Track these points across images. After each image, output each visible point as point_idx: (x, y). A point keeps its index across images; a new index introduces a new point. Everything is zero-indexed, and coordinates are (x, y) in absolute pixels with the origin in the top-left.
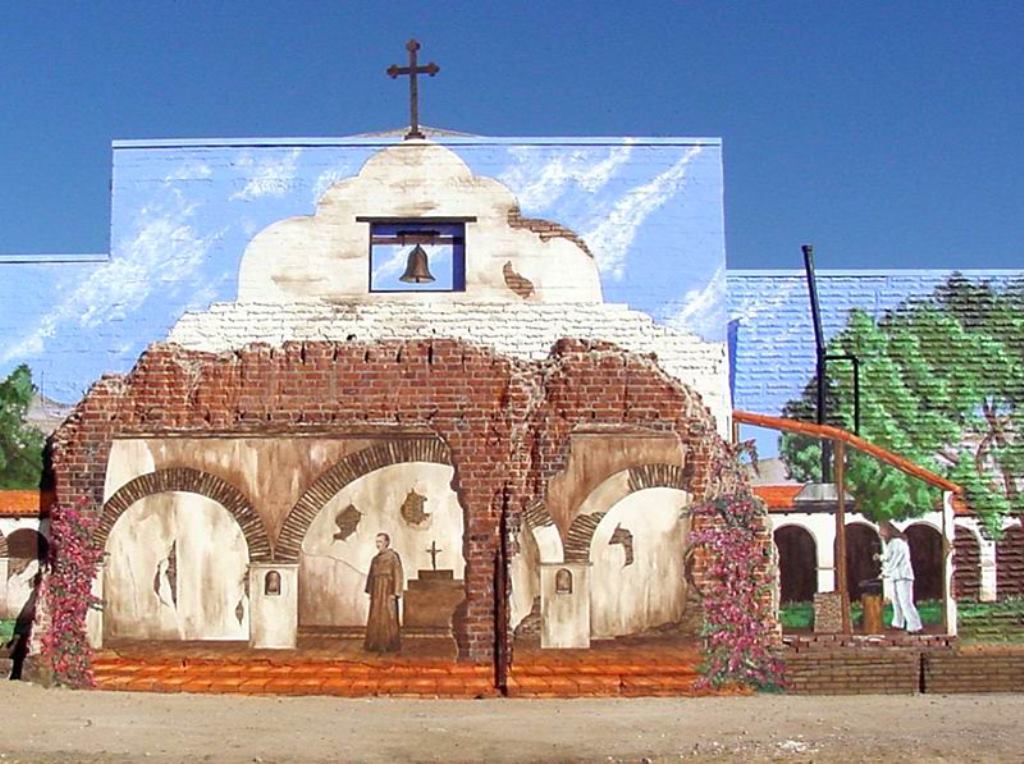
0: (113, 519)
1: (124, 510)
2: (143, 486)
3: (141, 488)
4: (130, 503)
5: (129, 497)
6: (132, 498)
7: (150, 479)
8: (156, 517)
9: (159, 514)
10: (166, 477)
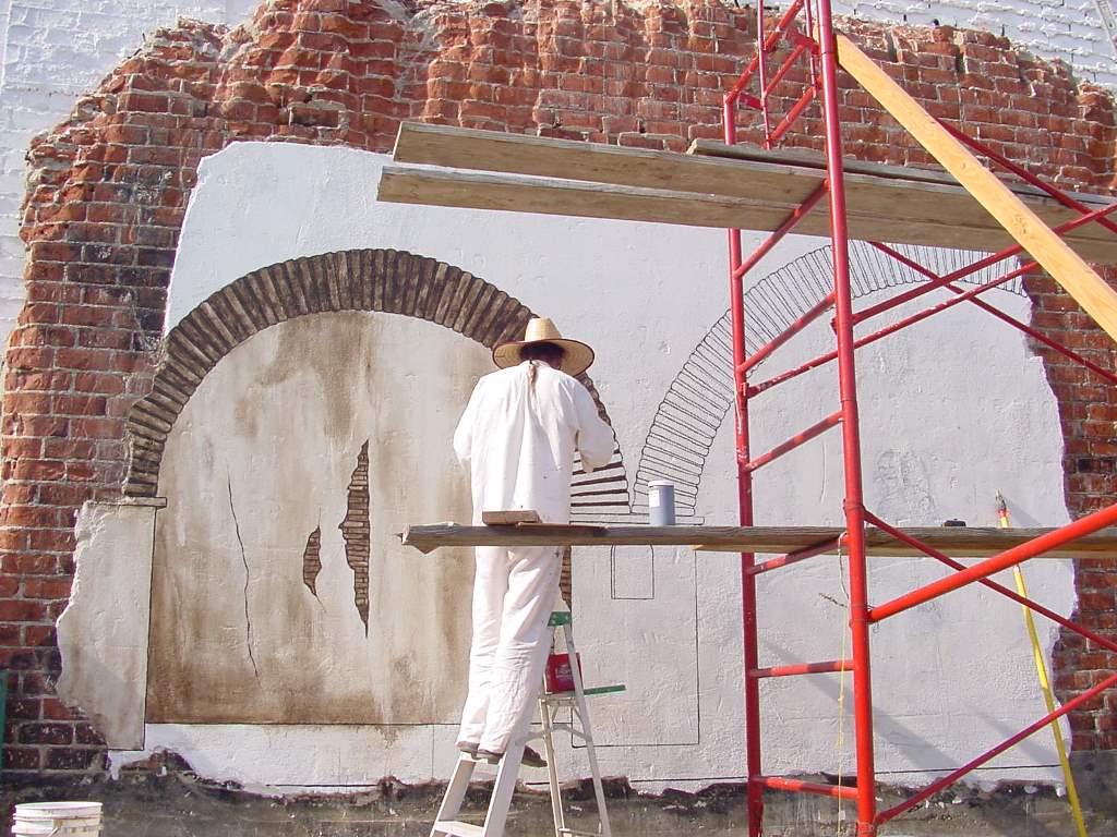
0: (191, 376)
1: (222, 355)
2: (278, 292)
3: (273, 298)
4: (241, 333)
5: (238, 318)
6: (248, 321)
7: (299, 273)
8: (313, 377)
9: (321, 369)
10: (343, 272)
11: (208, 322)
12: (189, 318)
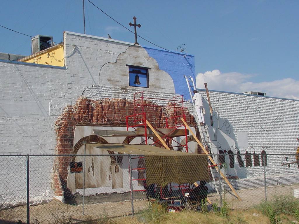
0: (77, 151)
1: (79, 148)
2: (84, 141)
5: (80, 144)
7: (86, 138)
9: (88, 149)
10: (90, 138)
11: (78, 145)
12: (76, 144)
